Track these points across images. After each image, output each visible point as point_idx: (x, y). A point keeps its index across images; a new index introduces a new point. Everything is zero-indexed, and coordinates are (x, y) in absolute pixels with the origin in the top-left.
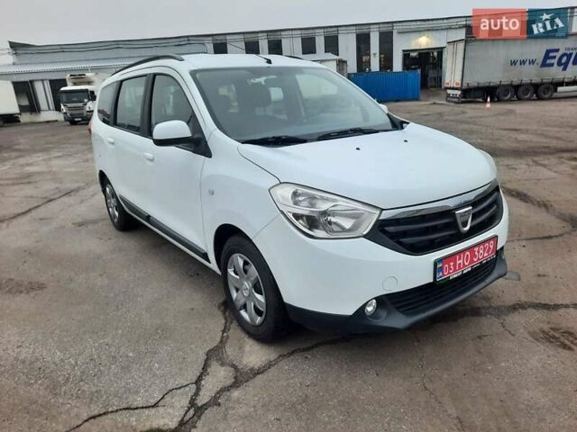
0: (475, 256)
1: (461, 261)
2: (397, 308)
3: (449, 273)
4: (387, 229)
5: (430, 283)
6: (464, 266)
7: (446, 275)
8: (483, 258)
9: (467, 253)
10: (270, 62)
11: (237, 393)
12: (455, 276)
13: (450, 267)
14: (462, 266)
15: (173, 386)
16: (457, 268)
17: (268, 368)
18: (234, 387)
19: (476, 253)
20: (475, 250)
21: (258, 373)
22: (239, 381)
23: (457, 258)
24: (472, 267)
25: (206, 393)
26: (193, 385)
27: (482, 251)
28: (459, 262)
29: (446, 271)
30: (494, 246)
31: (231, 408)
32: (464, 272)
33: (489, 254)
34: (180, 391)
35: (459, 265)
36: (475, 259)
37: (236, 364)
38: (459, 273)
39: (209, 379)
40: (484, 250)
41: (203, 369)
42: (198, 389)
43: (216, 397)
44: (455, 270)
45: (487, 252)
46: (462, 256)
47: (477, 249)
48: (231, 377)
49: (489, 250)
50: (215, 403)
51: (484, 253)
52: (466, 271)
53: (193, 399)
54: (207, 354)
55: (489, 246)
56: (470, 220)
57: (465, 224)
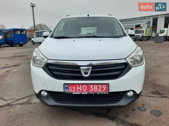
0: (91, 89)
1: (80, 88)
2: (52, 97)
3: (72, 91)
4: (49, 67)
5: (62, 92)
6: (83, 91)
7: (70, 91)
8: (98, 91)
9: (84, 86)
10: (88, 15)
11: (18, 106)
12: (76, 93)
13: (72, 89)
14: (81, 90)
15: (14, 98)
16: (78, 90)
17: (33, 103)
18: (21, 104)
19: (91, 88)
20: (90, 86)
21: (30, 104)
22: (24, 103)
23: (77, 86)
24: (88, 93)
25: (15, 103)
26: (17, 100)
27: (96, 88)
28: (79, 88)
29: (70, 90)
30: (106, 88)
31: (12, 108)
32: (82, 93)
33: (102, 91)
34: (13, 100)
35: (79, 90)
36: (90, 90)
37: (31, 99)
38: (79, 93)
39: (21, 100)
40: (98, 88)
41: (24, 98)
42: (16, 101)
43: (15, 104)
44: (76, 91)
45: (100, 90)
46: (81, 86)
47: (92, 86)
48: (24, 102)
49: (102, 89)
50: (12, 106)
51: (98, 89)
52: (84, 93)
53: (11, 103)
54: (31, 95)
55: (102, 87)
56: (89, 72)
57: (86, 73)
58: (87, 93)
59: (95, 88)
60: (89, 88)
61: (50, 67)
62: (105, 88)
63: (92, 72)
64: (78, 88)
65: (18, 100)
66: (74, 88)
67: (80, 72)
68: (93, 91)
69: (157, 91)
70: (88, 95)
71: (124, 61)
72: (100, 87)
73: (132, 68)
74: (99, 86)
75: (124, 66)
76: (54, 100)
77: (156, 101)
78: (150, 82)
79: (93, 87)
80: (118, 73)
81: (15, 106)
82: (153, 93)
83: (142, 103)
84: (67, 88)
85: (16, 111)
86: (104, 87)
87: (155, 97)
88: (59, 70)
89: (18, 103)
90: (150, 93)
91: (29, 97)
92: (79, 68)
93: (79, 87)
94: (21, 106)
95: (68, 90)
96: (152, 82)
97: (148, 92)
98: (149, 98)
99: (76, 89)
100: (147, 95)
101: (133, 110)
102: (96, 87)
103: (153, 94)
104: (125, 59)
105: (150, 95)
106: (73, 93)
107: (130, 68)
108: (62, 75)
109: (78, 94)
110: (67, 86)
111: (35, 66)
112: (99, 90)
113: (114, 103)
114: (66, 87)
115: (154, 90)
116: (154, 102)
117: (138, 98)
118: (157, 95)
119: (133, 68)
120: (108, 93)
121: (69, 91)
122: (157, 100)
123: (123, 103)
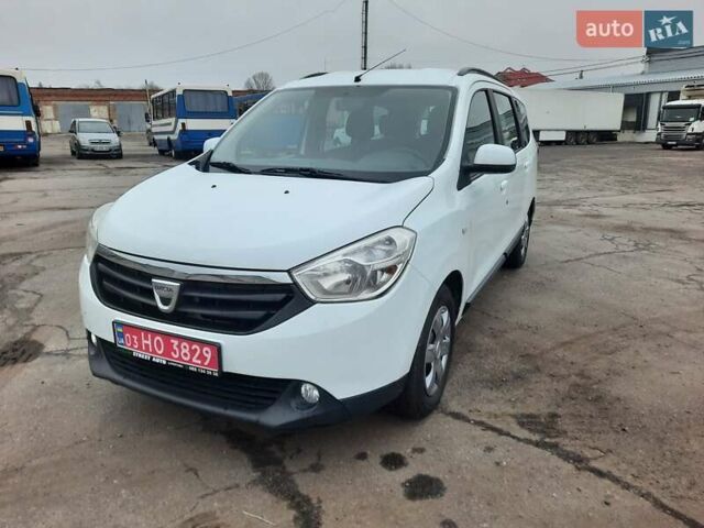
0: (175, 352)
1: (149, 342)
3: (132, 346)
4: (98, 263)
5: (113, 344)
6: (154, 351)
7: (128, 346)
8: (190, 361)
9: (158, 338)
12: (140, 356)
13: (133, 340)
14: (150, 349)
19: (175, 348)
20: (172, 341)
24: (167, 361)
27: (187, 351)
28: (147, 342)
29: (129, 342)
30: (212, 357)
32: (154, 359)
33: (202, 364)
35: (147, 346)
36: (173, 354)
38: (147, 357)
44: (140, 348)
45: (198, 358)
47: (176, 342)
51: (192, 356)
52: (157, 360)
55: (201, 351)
56: (174, 300)
57: (165, 302)
58: (164, 362)
59: (184, 351)
62: (209, 356)
64: (144, 342)
67: (149, 293)
68: (180, 358)
69: (554, 416)
70: (168, 368)
71: (284, 279)
72: (196, 350)
73: (311, 305)
74: (194, 348)
75: (280, 297)
76: (110, 363)
77: (489, 449)
78: (580, 375)
79: (179, 347)
80: (260, 314)
82: (527, 418)
84: (122, 335)
85: (63, 374)
86: (207, 352)
87: (503, 437)
90: (514, 416)
92: (151, 283)
93: (146, 338)
95: (124, 341)
96: (588, 378)
100: (489, 420)
102: (186, 348)
104: (289, 271)
106: (134, 354)
107: (306, 304)
109: (144, 360)
110: (121, 330)
112: (194, 360)
114: (119, 332)
116: (478, 450)
118: (532, 430)
119: (318, 306)
120: (216, 374)
121: (125, 344)
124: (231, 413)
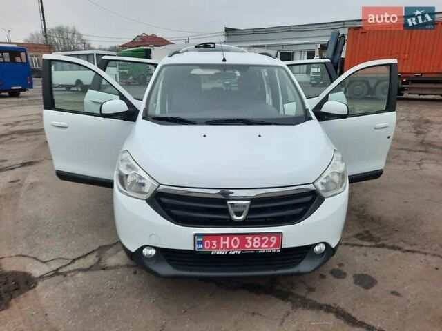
0: (248, 244)
1: (227, 243)
2: (166, 260)
3: (210, 248)
4: (162, 199)
5: (191, 251)
6: (231, 247)
7: (207, 249)
8: (260, 247)
9: (236, 238)
10: (224, 60)
11: (80, 274)
12: (218, 253)
13: (212, 244)
14: (228, 247)
15: (64, 256)
16: (222, 247)
17: (112, 268)
18: (84, 270)
19: (248, 241)
20: (247, 238)
21: (104, 269)
22: (90, 269)
23: (222, 238)
24: (242, 251)
25: (70, 268)
26: (70, 261)
27: (258, 242)
28: (225, 243)
29: (207, 246)
30: (277, 241)
31: (67, 281)
32: (231, 253)
33: (269, 247)
34: (62, 260)
35: (225, 245)
36: (246, 246)
37: (103, 259)
38: (224, 252)
39: (82, 261)
40: (262, 242)
41: (87, 255)
42: (70, 264)
43: (70, 272)
44: (218, 247)
45: (266, 244)
46: (228, 238)
47: (249, 238)
48: (90, 265)
49: (269, 243)
50: (65, 275)
51: (261, 244)
52: (234, 253)
53: (61, 268)
54: (99, 248)
55: (269, 240)
56: (245, 212)
57: (239, 214)
58: (239, 252)
59: (255, 242)
60: (244, 242)
61: (165, 200)
62: (274, 242)
63: (251, 211)
64: (222, 243)
65: (74, 260)
66: (215, 242)
67: (226, 211)
68: (252, 247)
69: (367, 232)
70: (242, 255)
71: (311, 187)
72: (265, 239)
73: (324, 200)
74: (263, 238)
75: (309, 198)
76: (171, 265)
77: (365, 255)
78: (353, 210)
79: (252, 241)
80: (300, 210)
81: (72, 276)
82: (359, 236)
83: (339, 262)
84: (202, 243)
85: (79, 288)
86: (273, 239)
87: (363, 248)
88: (183, 206)
89: (77, 268)
90: (354, 237)
91: (96, 254)
92: (226, 204)
93: (225, 240)
94: (88, 275)
95: (203, 246)
96: (357, 211)
97: (350, 234)
98: (352, 249)
99: (218, 244)
100: (348, 242)
101: (323, 276)
102: (257, 240)
103: (360, 239)
104: (313, 183)
105: (354, 243)
106: (213, 253)
107: (322, 200)
108: (190, 217)
109: (222, 255)
110: (201, 239)
111: (127, 195)
112: (263, 246)
113: (289, 267)
114: (198, 242)
115: (361, 231)
116: (362, 256)
117: (333, 255)
118: (368, 241)
119: (326, 199)
120: (279, 251)
121: (204, 248)
122: (367, 253)
123: (305, 266)
124: (280, 272)
